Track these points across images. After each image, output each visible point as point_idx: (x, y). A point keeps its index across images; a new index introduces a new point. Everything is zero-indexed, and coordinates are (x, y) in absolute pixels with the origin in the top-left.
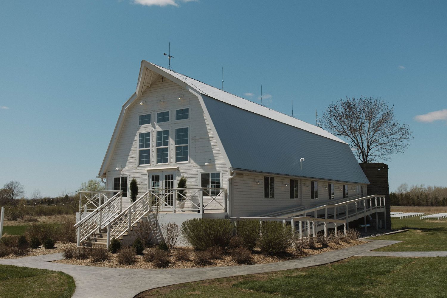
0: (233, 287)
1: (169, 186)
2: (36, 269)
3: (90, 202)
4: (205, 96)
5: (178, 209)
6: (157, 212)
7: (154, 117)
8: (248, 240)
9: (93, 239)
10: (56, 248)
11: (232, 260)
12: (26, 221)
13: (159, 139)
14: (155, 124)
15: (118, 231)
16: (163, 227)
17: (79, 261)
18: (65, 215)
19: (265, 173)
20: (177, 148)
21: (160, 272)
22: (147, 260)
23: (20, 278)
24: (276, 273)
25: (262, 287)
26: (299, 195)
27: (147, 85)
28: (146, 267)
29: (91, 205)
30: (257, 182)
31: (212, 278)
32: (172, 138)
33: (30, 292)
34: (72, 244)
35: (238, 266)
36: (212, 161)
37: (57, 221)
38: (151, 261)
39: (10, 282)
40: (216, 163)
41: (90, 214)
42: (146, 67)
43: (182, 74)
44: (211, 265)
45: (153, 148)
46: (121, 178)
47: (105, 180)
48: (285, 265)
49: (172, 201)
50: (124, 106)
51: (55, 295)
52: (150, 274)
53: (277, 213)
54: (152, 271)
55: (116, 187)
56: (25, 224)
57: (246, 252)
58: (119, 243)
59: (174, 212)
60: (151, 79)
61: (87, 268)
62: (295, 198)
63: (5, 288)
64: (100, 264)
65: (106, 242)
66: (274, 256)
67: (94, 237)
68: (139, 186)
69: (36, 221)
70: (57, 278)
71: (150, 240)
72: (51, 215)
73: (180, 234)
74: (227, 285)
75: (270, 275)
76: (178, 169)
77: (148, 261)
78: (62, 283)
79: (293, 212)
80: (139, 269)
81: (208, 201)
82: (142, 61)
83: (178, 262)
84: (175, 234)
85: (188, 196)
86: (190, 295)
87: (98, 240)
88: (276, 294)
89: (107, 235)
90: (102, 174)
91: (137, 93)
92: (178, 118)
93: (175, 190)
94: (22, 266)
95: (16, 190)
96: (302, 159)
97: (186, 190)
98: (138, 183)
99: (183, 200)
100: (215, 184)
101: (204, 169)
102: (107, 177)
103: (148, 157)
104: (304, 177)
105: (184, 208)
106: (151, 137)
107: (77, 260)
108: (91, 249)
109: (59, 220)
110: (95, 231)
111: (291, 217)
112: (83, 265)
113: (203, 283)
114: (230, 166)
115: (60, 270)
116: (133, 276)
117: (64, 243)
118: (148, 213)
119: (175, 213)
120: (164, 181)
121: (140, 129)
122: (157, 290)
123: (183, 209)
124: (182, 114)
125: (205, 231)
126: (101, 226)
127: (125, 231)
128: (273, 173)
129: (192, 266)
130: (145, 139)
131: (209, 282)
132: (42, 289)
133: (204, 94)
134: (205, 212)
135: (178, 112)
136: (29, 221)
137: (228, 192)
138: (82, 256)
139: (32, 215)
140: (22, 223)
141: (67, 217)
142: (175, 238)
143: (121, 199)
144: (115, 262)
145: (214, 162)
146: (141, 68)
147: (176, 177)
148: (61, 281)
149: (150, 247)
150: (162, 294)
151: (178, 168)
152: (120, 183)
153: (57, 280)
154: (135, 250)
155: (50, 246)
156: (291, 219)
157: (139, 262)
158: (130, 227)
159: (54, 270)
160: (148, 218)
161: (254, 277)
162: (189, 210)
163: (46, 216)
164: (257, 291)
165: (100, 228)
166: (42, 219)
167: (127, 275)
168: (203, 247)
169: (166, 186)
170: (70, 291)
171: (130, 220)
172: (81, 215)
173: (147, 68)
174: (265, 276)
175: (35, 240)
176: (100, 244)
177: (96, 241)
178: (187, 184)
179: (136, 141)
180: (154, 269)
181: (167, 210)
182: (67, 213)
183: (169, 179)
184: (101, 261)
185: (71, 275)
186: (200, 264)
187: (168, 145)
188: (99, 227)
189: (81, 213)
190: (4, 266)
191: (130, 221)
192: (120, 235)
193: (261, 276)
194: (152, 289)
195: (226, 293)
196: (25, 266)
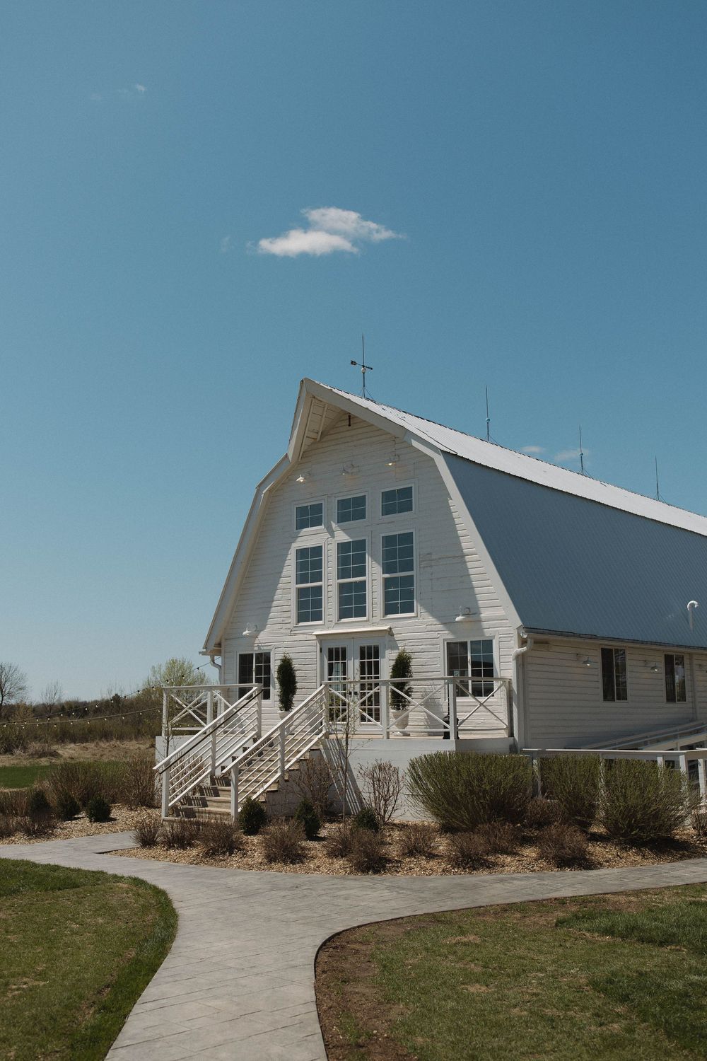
0: (557, 925)
1: (370, 673)
2: (79, 869)
3: (186, 711)
4: (451, 457)
5: (394, 728)
6: (347, 734)
7: (330, 510)
8: (576, 806)
9: (197, 799)
10: (114, 820)
11: (540, 857)
12: (32, 755)
13: (342, 561)
14: (334, 525)
15: (256, 781)
16: (362, 772)
17: (172, 852)
18: (118, 743)
19: (603, 638)
20: (387, 582)
21: (369, 884)
22: (334, 854)
23: (46, 890)
24: (659, 891)
25: (633, 928)
26: (688, 694)
27: (314, 435)
28: (332, 871)
29: (188, 719)
30: (586, 662)
31: (500, 902)
32: (374, 559)
33: (75, 926)
34: (149, 811)
35: (556, 872)
36: (472, 612)
37: (102, 755)
38: (342, 857)
39: (25, 901)
40: (482, 615)
41: (189, 741)
42: (310, 393)
43: (394, 408)
44: (489, 867)
45: (330, 582)
46: (257, 654)
47: (218, 660)
48: (677, 873)
49: (377, 710)
50: (260, 486)
51: (134, 934)
52: (345, 888)
53: (636, 740)
54: (348, 882)
55: (245, 676)
56: (30, 762)
57: (573, 838)
58: (261, 811)
59: (385, 738)
60: (321, 420)
61: (193, 869)
62: (679, 700)
63: (17, 913)
64: (221, 860)
65: (230, 808)
66: (643, 849)
67: (198, 795)
68: (298, 674)
69: (55, 754)
70: (130, 894)
71: (331, 804)
72: (87, 741)
73: (405, 790)
74: (542, 921)
75: (644, 897)
76: (390, 632)
77: (336, 857)
78: (143, 906)
79: (675, 737)
80: (315, 876)
81: (468, 709)
82: (302, 381)
83: (408, 860)
84: (391, 789)
85: (416, 696)
86: (455, 944)
87: (208, 803)
88: (673, 947)
89: (230, 791)
90: (211, 646)
91: (290, 456)
92: (387, 511)
93: (385, 682)
94: (46, 863)
95: (9, 683)
96: (693, 605)
97: (412, 683)
98: (295, 665)
99: (404, 706)
100: (482, 668)
101: (453, 632)
102: (222, 654)
103: (318, 604)
104: (698, 648)
105: (407, 725)
106: (323, 558)
107: (167, 850)
108: (198, 824)
109: (106, 752)
110: (201, 781)
111: (672, 750)
112: (183, 863)
113: (479, 914)
114: (519, 623)
115: (134, 875)
116: (305, 892)
117: (131, 810)
118: (323, 738)
119: (388, 738)
120: (357, 662)
121: (299, 539)
122: (372, 929)
123: (405, 730)
124: (398, 501)
125: (468, 784)
126: (214, 768)
127: (271, 782)
128: (622, 640)
129: (443, 871)
130: (310, 561)
131: (495, 913)
132: (100, 921)
133: (448, 451)
134: (461, 737)
135: (387, 496)
136: (40, 756)
137: (514, 686)
138: (179, 841)
139: (47, 742)
140: (25, 759)
141: (124, 746)
142: (391, 799)
143: (259, 705)
144: (258, 856)
145: (477, 613)
146: (299, 398)
147: (387, 652)
148: (142, 901)
149: (331, 822)
150: (386, 939)
151: (390, 629)
152: (254, 667)
153: (130, 899)
154: (302, 828)
155: (101, 815)
156: (678, 755)
157: (313, 857)
158: (283, 772)
159: (119, 872)
160: (323, 751)
161: (605, 901)
162: (419, 730)
163: (75, 743)
164: (622, 938)
165: (212, 774)
166: (69, 751)
167: (291, 889)
168: (463, 822)
169: (362, 672)
170: (168, 927)
171: (283, 755)
172: (168, 742)
173: (314, 397)
174: (633, 899)
175: (66, 801)
176: (216, 813)
177: (205, 805)
178: (413, 668)
179: (290, 568)
180: (352, 877)
181: (365, 731)
182: (121, 737)
183: (370, 655)
184: (224, 854)
185: (162, 886)
186: (463, 866)
187: (365, 575)
188: (209, 770)
189: (168, 738)
190: (6, 860)
191: (283, 758)
192: (262, 790)
193: (622, 899)
194: (359, 927)
195: (544, 941)
196: (52, 863)
